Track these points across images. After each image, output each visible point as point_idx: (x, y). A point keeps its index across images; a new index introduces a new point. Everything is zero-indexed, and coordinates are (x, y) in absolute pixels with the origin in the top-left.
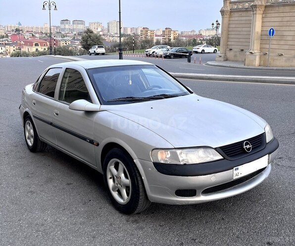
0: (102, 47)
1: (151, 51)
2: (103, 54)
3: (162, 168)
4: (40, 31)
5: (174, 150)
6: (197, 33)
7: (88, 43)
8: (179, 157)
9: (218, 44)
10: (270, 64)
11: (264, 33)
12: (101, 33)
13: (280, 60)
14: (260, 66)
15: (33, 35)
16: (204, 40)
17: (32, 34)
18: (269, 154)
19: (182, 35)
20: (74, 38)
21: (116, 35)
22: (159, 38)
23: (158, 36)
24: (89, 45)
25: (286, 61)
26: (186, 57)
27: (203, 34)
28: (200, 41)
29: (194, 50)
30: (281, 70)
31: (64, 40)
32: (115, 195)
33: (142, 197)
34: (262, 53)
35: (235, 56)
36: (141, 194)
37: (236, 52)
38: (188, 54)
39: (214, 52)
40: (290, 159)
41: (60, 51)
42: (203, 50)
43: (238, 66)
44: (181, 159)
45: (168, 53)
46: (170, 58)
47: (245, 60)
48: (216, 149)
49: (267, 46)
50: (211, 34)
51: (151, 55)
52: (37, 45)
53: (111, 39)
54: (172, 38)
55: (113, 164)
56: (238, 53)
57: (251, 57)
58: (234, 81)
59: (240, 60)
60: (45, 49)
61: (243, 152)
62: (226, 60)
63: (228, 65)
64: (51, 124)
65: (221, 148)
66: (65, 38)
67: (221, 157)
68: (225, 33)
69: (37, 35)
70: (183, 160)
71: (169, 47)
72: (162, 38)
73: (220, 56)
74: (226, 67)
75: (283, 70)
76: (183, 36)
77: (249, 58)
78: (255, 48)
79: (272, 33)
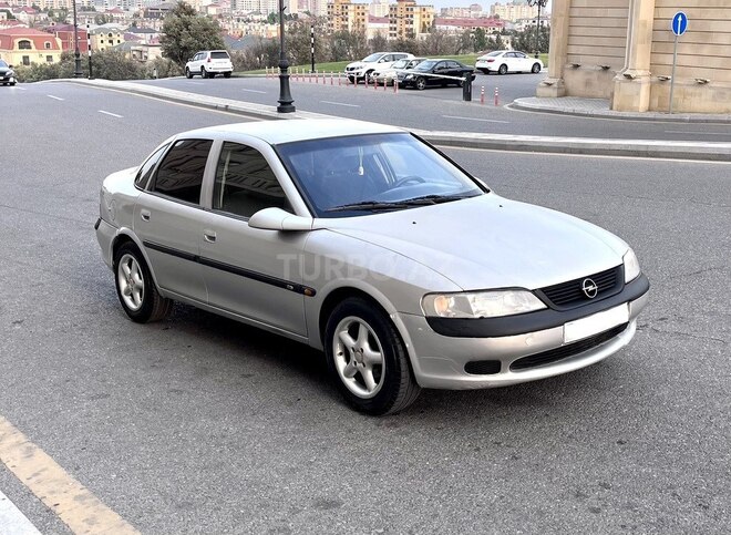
0: (223, 55)
1: (361, 67)
2: (227, 75)
3: (442, 325)
4: (29, 5)
5: (462, 295)
6: (486, 11)
7: (182, 44)
8: (472, 305)
9: (545, 49)
10: (675, 107)
11: (662, 24)
12: (212, 11)
13: (700, 95)
14: (649, 110)
15: (9, 16)
16: (504, 33)
17: (8, 12)
18: (629, 301)
19: (444, 17)
20: (134, 25)
21: (256, 17)
22: (380, 25)
23: (378, 20)
24: (185, 49)
25: (714, 99)
26: (459, 86)
27: (504, 16)
28: (494, 37)
29: (479, 65)
30: (702, 121)
31: (105, 31)
32: (351, 383)
33: (405, 380)
34: (655, 79)
35: (588, 83)
36: (403, 374)
37: (589, 73)
38: (463, 79)
39: (533, 72)
40: (681, 320)
41: (99, 67)
42: (504, 66)
43: (595, 112)
44: (474, 310)
45: (411, 74)
46: (416, 88)
47: (612, 94)
48: (533, 291)
49: (669, 59)
50: (525, 15)
51: (363, 78)
52: (24, 45)
53: (243, 27)
54: (416, 26)
55: (346, 327)
56: (595, 76)
57: (628, 87)
58: (581, 153)
59: (601, 93)
60: (49, 58)
61: (582, 297)
62: (564, 93)
63: (569, 109)
64: (195, 259)
65: (542, 289)
66: (108, 25)
67: (544, 306)
68: (561, 21)
69: (22, 16)
70: (478, 312)
71: (411, 57)
72: (387, 26)
73: (549, 85)
74: (563, 113)
75: (707, 121)
76: (446, 22)
77: (622, 91)
78: (639, 64)
79: (680, 24)
